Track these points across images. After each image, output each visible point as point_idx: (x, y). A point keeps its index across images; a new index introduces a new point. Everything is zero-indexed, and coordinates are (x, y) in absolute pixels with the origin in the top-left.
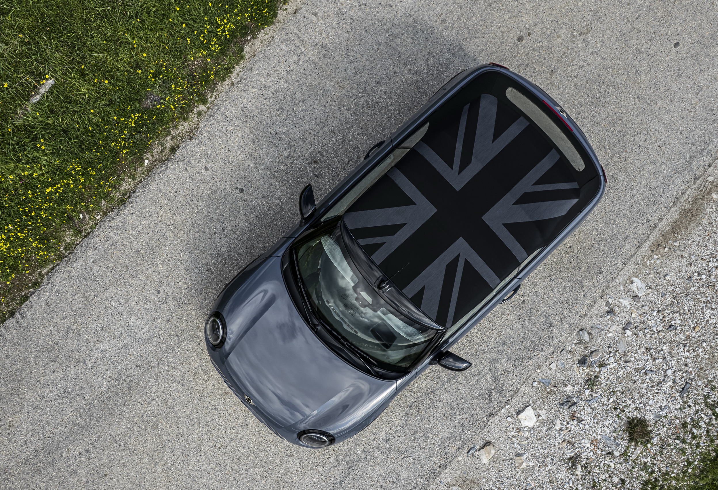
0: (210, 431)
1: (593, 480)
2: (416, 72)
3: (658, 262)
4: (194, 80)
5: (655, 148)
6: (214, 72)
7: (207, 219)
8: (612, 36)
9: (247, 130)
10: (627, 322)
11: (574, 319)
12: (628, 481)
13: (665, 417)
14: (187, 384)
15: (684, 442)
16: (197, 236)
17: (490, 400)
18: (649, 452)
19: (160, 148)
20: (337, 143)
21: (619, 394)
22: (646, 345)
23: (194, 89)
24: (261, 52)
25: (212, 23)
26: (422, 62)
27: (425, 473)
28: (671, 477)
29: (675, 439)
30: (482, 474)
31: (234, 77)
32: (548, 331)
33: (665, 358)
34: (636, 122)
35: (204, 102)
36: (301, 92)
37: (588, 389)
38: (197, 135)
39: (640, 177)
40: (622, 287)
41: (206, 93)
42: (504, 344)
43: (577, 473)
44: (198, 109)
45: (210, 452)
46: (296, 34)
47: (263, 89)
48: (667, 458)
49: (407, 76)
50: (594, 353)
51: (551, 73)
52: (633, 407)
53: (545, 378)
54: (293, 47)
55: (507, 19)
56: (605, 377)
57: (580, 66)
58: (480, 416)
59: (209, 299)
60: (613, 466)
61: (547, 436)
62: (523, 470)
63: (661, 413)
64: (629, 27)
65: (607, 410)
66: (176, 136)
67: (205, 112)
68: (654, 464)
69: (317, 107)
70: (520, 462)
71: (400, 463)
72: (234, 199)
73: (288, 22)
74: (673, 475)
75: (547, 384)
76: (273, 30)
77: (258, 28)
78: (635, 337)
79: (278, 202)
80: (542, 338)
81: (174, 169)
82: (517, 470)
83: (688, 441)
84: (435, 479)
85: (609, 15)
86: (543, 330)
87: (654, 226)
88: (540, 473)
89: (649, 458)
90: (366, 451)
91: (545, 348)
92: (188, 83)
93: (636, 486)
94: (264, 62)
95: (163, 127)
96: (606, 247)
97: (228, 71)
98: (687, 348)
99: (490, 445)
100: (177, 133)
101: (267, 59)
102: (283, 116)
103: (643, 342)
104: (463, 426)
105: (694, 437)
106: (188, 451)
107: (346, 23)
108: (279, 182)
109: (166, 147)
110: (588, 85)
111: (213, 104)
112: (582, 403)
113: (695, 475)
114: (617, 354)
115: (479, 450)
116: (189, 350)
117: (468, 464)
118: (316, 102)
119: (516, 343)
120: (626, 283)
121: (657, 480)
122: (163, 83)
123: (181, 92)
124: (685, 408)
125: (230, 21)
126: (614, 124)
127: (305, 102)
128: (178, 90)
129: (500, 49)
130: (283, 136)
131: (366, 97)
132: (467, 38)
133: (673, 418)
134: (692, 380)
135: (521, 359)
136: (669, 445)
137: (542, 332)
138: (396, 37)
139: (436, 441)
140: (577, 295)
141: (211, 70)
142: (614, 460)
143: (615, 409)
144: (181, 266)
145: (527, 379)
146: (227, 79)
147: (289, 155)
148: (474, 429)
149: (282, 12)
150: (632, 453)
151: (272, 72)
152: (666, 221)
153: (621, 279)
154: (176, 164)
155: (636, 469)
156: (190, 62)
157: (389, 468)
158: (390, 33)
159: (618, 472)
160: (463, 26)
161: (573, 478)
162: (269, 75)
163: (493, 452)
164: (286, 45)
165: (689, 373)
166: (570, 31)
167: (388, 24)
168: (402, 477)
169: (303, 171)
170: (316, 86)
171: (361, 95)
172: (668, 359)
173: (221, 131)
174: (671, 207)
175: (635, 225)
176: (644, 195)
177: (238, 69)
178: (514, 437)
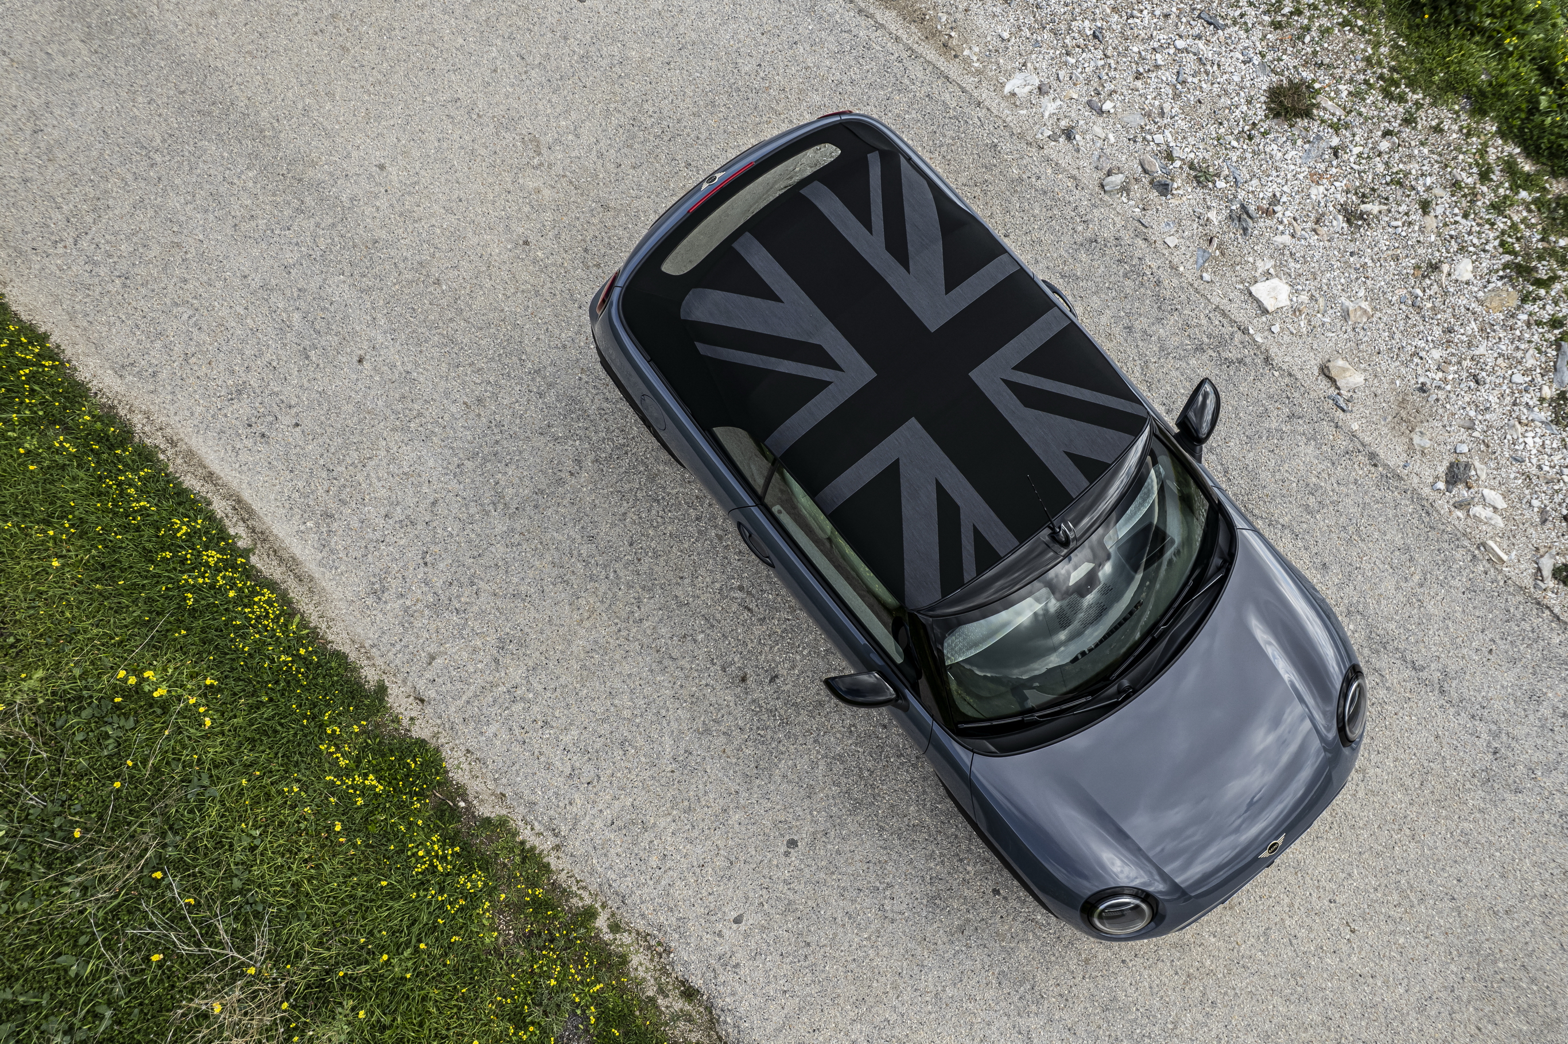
0: (1316, 950)
1: (1387, 184)
2: (578, 462)
3: (976, 49)
4: (540, 934)
5: (765, 40)
6: (527, 888)
7: (848, 926)
8: (549, 101)
9: (662, 823)
10: (1088, 108)
11: (1081, 198)
12: (1387, 124)
13: (1263, 56)
14: (1212, 995)
15: (1308, 29)
16: (886, 951)
17: (1239, 363)
18: (1329, 86)
19: (681, 1024)
20: (708, 631)
21: (1222, 130)
22: (1130, 79)
23: (561, 935)
24: (495, 780)
25: (422, 883)
26: (559, 448)
27: (1389, 495)
28: (1374, 54)
29: (1304, 43)
30: (1386, 386)
31: (544, 844)
32: (1106, 246)
33: (1154, 49)
34: (714, 68)
35: (590, 914)
36: (593, 700)
37: (1214, 183)
38: (660, 936)
39: (818, 68)
40: (1021, 112)
41: (571, 908)
42: (1129, 329)
43: (1375, 212)
44: (605, 929)
45: (1363, 954)
46: (468, 702)
47: (576, 781)
48: (1339, 58)
49: (582, 480)
50: (1147, 167)
51: (606, 208)
52: (1245, 108)
53: (1194, 258)
54: (495, 710)
55: (492, 282)
56: (1192, 151)
57: (598, 157)
58: (1272, 383)
59: (1025, 931)
60: (1360, 149)
61: (1306, 262)
62: (1375, 309)
63: (1257, 63)
64: (537, 73)
65: (1254, 152)
66: (660, 985)
67: (613, 915)
68: (1351, 81)
69: (626, 669)
70: (1359, 313)
71: (1370, 545)
72: (810, 862)
73: (440, 717)
74: (1370, 51)
75: (1206, 255)
76: (452, 750)
77: (446, 782)
78: (1115, 96)
79: (822, 764)
80: (1119, 257)
81: (733, 994)
82: (1374, 319)
83: (1306, 21)
84: (1400, 478)
85: (509, 104)
86: (1104, 255)
87: (910, 52)
88: (1381, 277)
89: (1340, 87)
90: (1349, 612)
91: (1138, 254)
92: (545, 947)
93: (1394, 113)
94: (518, 775)
95: (637, 1013)
96: (947, 133)
97: (528, 855)
98: (1135, 12)
99: (1328, 368)
100: (652, 981)
101: (514, 768)
102: (640, 742)
103: (1124, 83)
104: (1292, 416)
105: (1298, 12)
106: (1363, 1004)
107: (459, 596)
108: (780, 760)
109: (681, 1010)
110: (636, 146)
111: (597, 895)
112: (1241, 195)
113: (1368, 15)
114: (1148, 128)
115: (1339, 389)
116: (1135, 985)
117: (1367, 412)
118: (617, 669)
119: (1129, 307)
120: (1014, 103)
121: (1381, 77)
122: (540, 1005)
123: (564, 965)
124: (1246, 23)
125: (421, 843)
126: (714, 106)
127: (614, 693)
128: (559, 972)
129: (548, 298)
130: (683, 745)
131: (618, 566)
132: (520, 359)
133: (1264, 44)
134: (1194, 9)
135: (1160, 300)
136: (1315, 53)
137: (1108, 258)
138: (501, 496)
139: (1323, 470)
140: (1036, 190)
141: (522, 894)
142: (1347, 147)
143: (1250, 138)
144: (950, 992)
145: (1197, 291)
146: (545, 860)
147: (724, 733)
148: (1296, 395)
149: (417, 728)
150: (1333, 115)
151: (542, 759)
152: (901, 31)
153: (1007, 112)
154: (721, 989)
155: (1363, 110)
156: (501, 940)
157: (1381, 566)
158: (491, 508)
159: (1370, 141)
160: (493, 365)
161: (1387, 219)
162: (548, 766)
163: (1340, 363)
164: (488, 723)
165: (1180, 13)
166: (529, 171)
167: (472, 511)
168: (1399, 543)
169: (760, 707)
170: (584, 667)
171: (612, 576)
172: (1156, 45)
173: (658, 882)
174: (876, 22)
175: (906, 81)
176: (853, 63)
177: (526, 834)
178: (1309, 321)
